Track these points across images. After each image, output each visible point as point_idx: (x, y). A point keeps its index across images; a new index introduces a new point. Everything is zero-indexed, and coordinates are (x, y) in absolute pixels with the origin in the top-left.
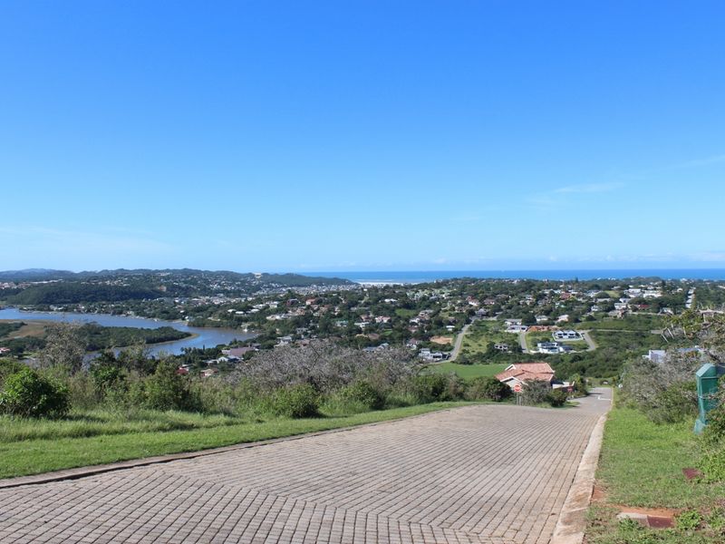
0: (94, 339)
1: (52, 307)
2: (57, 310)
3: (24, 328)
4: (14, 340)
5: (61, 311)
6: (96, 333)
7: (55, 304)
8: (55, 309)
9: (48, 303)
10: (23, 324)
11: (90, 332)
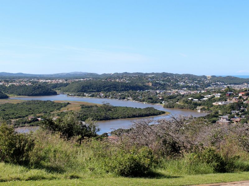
0: (108, 113)
1: (85, 94)
2: (88, 96)
3: (69, 106)
4: (63, 112)
5: (91, 96)
6: (109, 110)
7: (87, 92)
9: (83, 92)
10: (68, 103)
11: (105, 109)
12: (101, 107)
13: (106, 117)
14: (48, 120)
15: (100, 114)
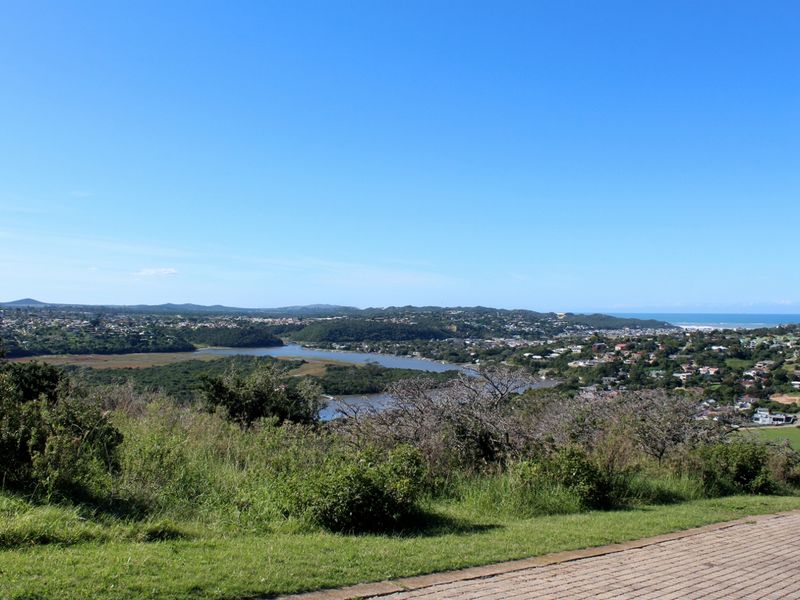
0: (375, 381)
1: (334, 345)
2: (339, 349)
3: (304, 366)
4: (293, 378)
5: (344, 349)
6: (377, 375)
7: (337, 343)
8: (338, 347)
9: (329, 340)
10: (303, 362)
11: (371, 373)
12: (363, 369)
13: (371, 388)
14: (213, 382)
15: (361, 381)
